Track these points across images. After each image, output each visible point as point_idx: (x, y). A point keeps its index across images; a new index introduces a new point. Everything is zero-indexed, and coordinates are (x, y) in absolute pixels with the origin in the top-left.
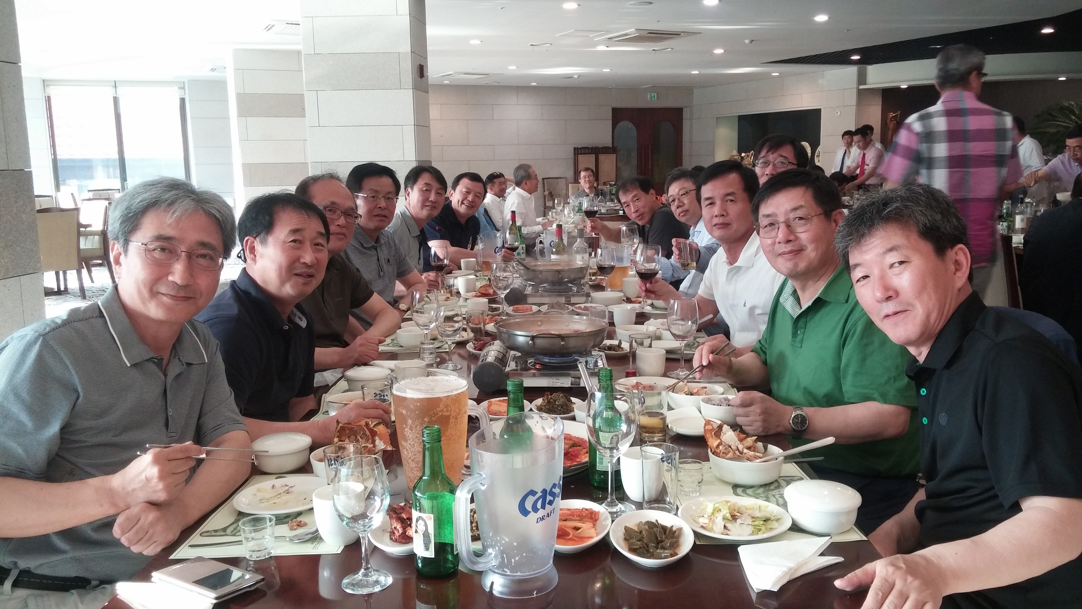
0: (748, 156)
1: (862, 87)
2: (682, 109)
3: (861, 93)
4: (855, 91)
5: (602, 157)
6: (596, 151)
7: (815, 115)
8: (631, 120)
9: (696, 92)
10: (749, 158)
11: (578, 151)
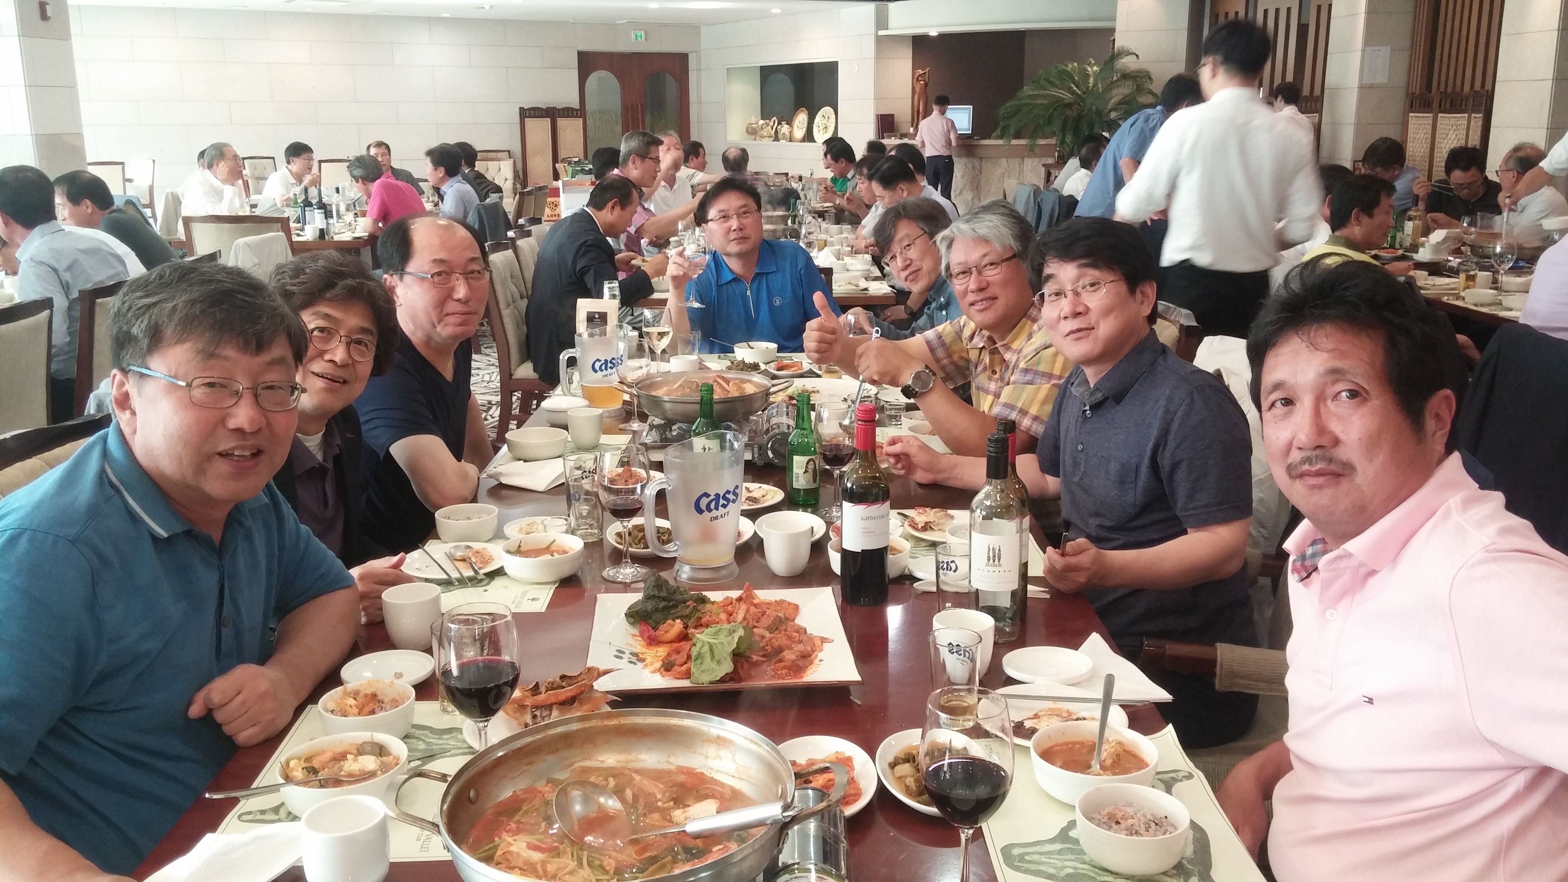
0: (768, 125)
1: (881, 33)
2: (687, 55)
3: (881, 42)
4: (872, 39)
5: (562, 122)
6: (552, 114)
7: (831, 69)
8: (610, 69)
9: (703, 30)
10: (769, 128)
11: (526, 114)
